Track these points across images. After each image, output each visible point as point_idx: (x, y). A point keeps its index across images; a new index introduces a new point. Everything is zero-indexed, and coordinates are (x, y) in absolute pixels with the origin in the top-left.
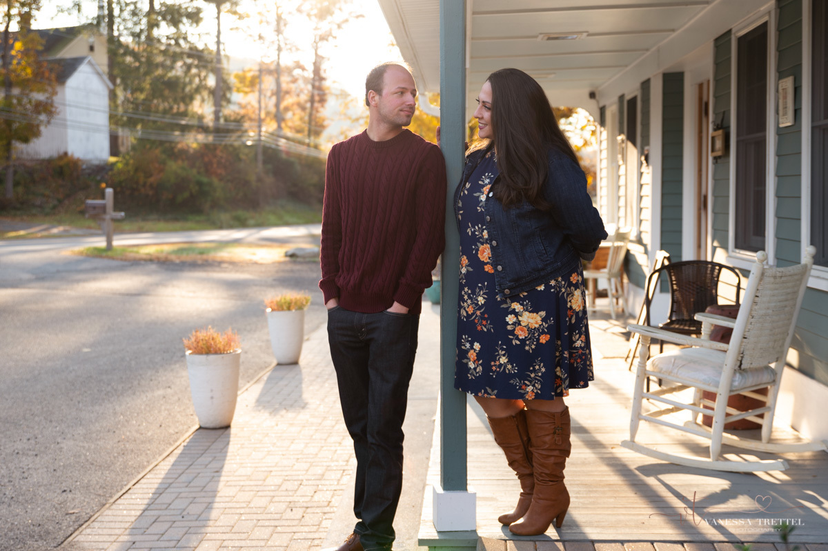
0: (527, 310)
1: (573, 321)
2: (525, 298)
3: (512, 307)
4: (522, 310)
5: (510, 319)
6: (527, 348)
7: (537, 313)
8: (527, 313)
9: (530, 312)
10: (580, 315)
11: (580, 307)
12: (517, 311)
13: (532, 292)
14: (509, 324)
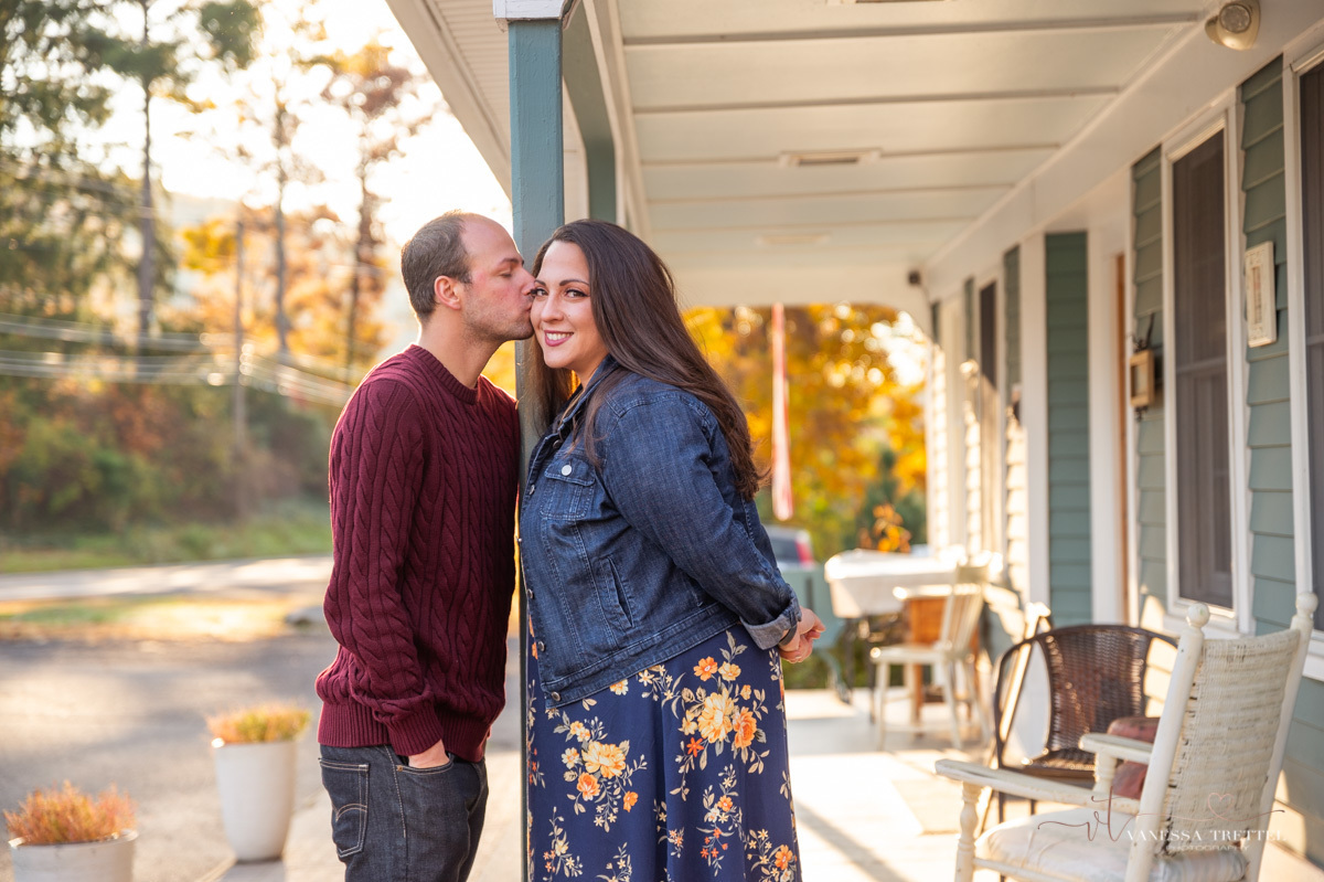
0: (595, 738)
1: (703, 764)
2: (594, 711)
3: (572, 732)
4: (587, 738)
5: (570, 757)
6: (599, 821)
7: (618, 746)
8: (597, 744)
9: (603, 742)
10: (719, 750)
11: (717, 732)
12: (580, 739)
13: (604, 695)
14: (568, 770)
